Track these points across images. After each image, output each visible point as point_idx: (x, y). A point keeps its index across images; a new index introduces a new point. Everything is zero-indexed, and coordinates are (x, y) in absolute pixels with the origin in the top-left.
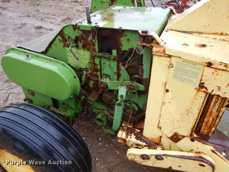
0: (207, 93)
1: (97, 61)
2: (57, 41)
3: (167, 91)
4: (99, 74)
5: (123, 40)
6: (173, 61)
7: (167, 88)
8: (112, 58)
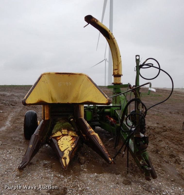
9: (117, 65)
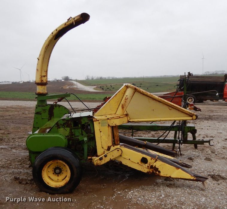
0: (111, 127)
1: (73, 131)
2: (54, 127)
3: (101, 132)
4: (74, 136)
5: (82, 120)
6: (100, 121)
7: (101, 131)
8: (79, 128)
9: (46, 71)
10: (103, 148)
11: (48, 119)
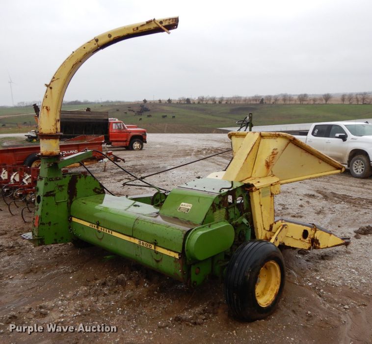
7: (261, 204)
10: (264, 229)
11: (68, 203)
